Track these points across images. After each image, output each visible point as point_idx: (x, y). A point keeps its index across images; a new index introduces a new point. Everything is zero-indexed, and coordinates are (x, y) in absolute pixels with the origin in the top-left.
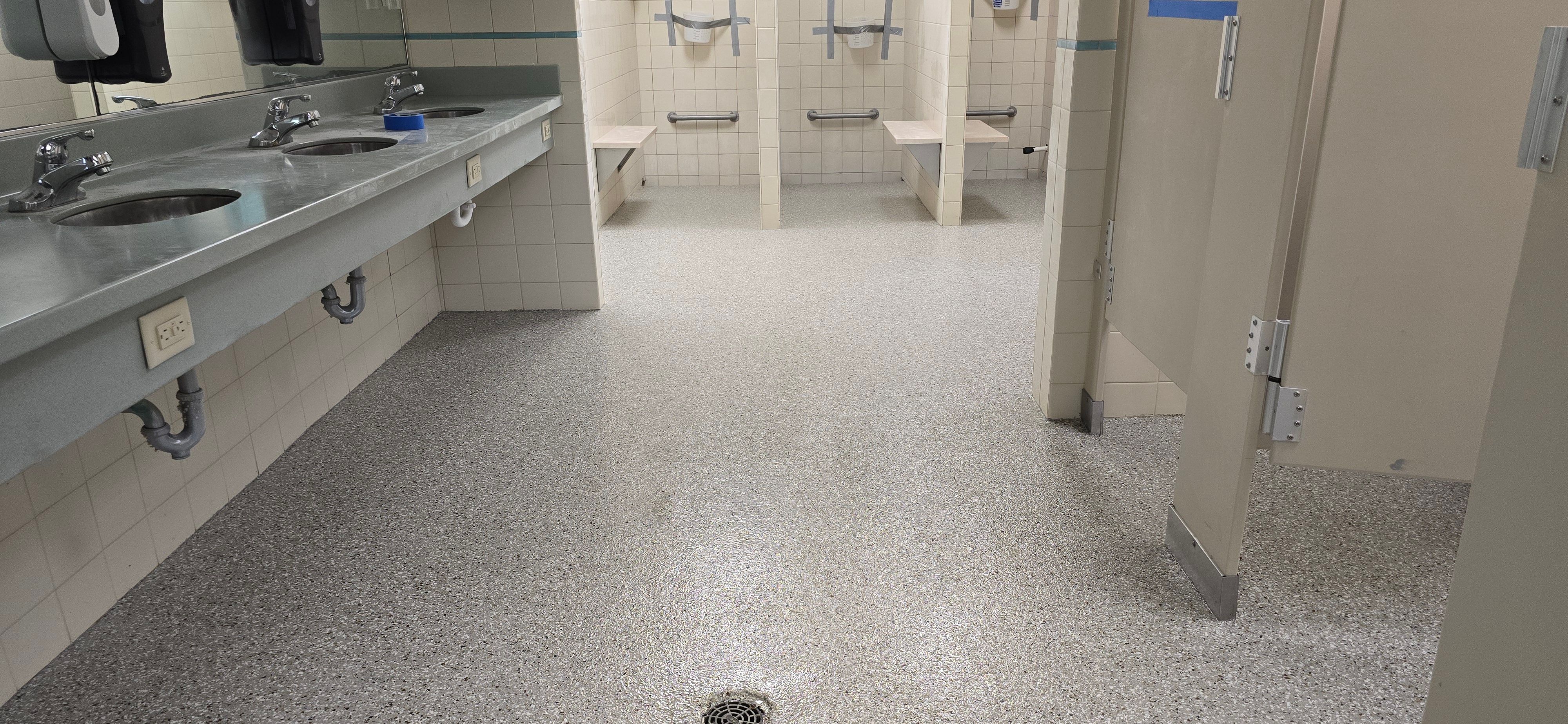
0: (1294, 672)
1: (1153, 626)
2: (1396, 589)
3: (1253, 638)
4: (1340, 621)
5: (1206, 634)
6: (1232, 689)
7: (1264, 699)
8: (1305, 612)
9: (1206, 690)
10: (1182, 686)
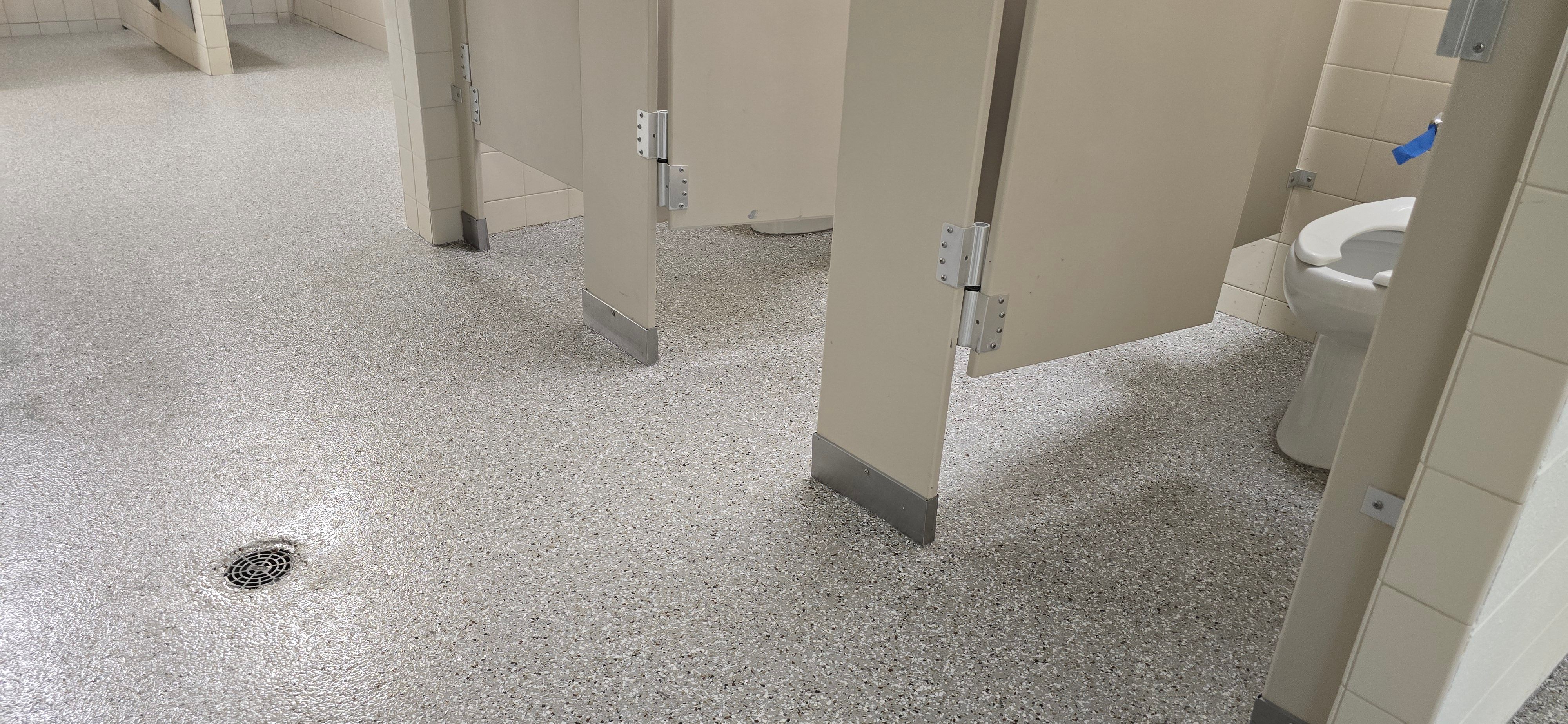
0: (712, 385)
1: (602, 383)
2: (751, 315)
3: (675, 371)
4: (725, 345)
5: (643, 378)
6: (676, 409)
7: (700, 408)
8: (702, 345)
9: (659, 414)
10: (642, 417)
